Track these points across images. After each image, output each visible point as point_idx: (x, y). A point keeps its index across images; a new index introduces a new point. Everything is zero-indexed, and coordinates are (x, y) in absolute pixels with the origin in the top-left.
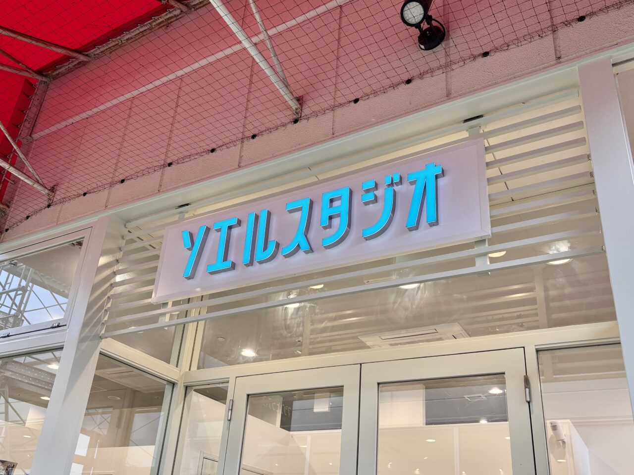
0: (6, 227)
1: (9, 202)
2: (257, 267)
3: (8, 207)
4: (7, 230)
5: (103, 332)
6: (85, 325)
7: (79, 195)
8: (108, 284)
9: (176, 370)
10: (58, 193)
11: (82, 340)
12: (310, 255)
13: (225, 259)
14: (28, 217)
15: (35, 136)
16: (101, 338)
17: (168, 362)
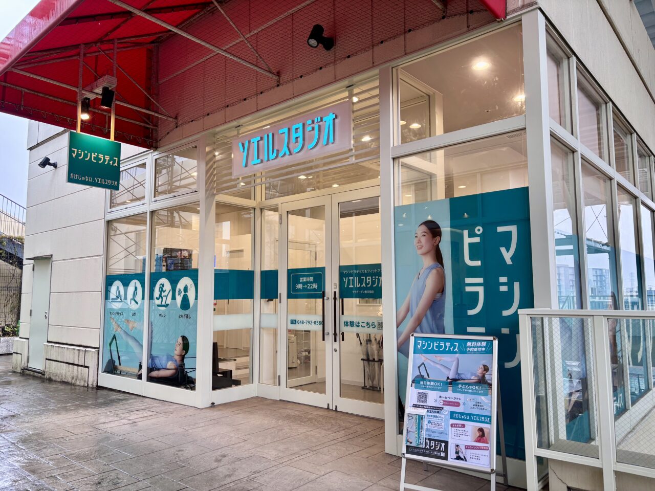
0: (159, 139)
1: (157, 124)
2: (271, 162)
3: (157, 126)
4: (160, 140)
5: (215, 192)
6: (207, 190)
7: (189, 122)
8: (212, 169)
9: (255, 202)
10: (179, 119)
11: (207, 198)
12: (291, 156)
13: (258, 158)
14: (168, 133)
15: (160, 82)
16: (215, 195)
17: (251, 199)
